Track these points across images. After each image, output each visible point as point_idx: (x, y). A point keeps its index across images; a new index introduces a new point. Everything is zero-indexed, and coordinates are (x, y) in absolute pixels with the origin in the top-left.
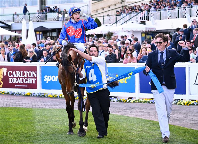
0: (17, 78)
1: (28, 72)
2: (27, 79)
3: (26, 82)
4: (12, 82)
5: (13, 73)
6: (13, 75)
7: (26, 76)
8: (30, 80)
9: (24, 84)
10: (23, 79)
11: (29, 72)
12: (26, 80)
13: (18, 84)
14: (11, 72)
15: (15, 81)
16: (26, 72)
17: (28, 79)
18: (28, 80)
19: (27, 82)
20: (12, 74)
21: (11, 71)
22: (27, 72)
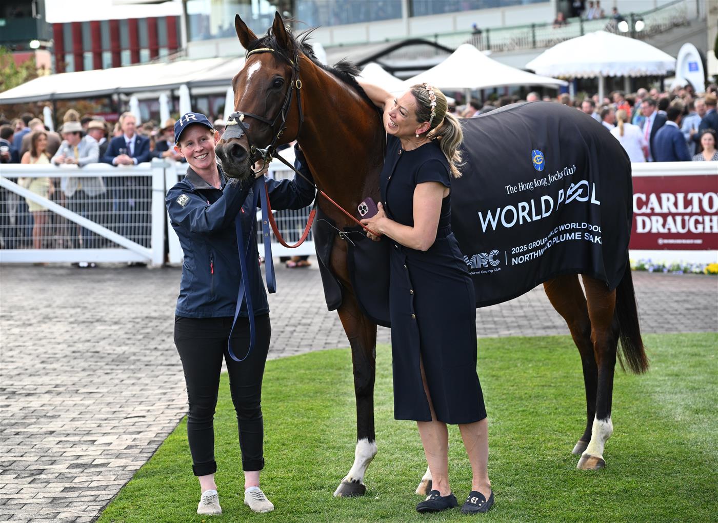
0: (665, 216)
1: (704, 194)
2: (700, 218)
3: (696, 228)
4: (647, 230)
5: (648, 199)
6: (650, 206)
7: (696, 209)
8: (711, 221)
9: (689, 235)
10: (687, 218)
11: (708, 195)
12: (697, 222)
13: (669, 235)
14: (643, 197)
15: (656, 225)
16: (695, 196)
17: (703, 220)
18: (703, 223)
19: (700, 228)
20: (646, 203)
21: (642, 193)
22: (701, 195)
